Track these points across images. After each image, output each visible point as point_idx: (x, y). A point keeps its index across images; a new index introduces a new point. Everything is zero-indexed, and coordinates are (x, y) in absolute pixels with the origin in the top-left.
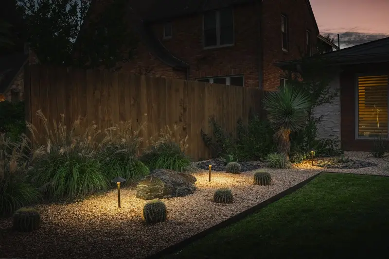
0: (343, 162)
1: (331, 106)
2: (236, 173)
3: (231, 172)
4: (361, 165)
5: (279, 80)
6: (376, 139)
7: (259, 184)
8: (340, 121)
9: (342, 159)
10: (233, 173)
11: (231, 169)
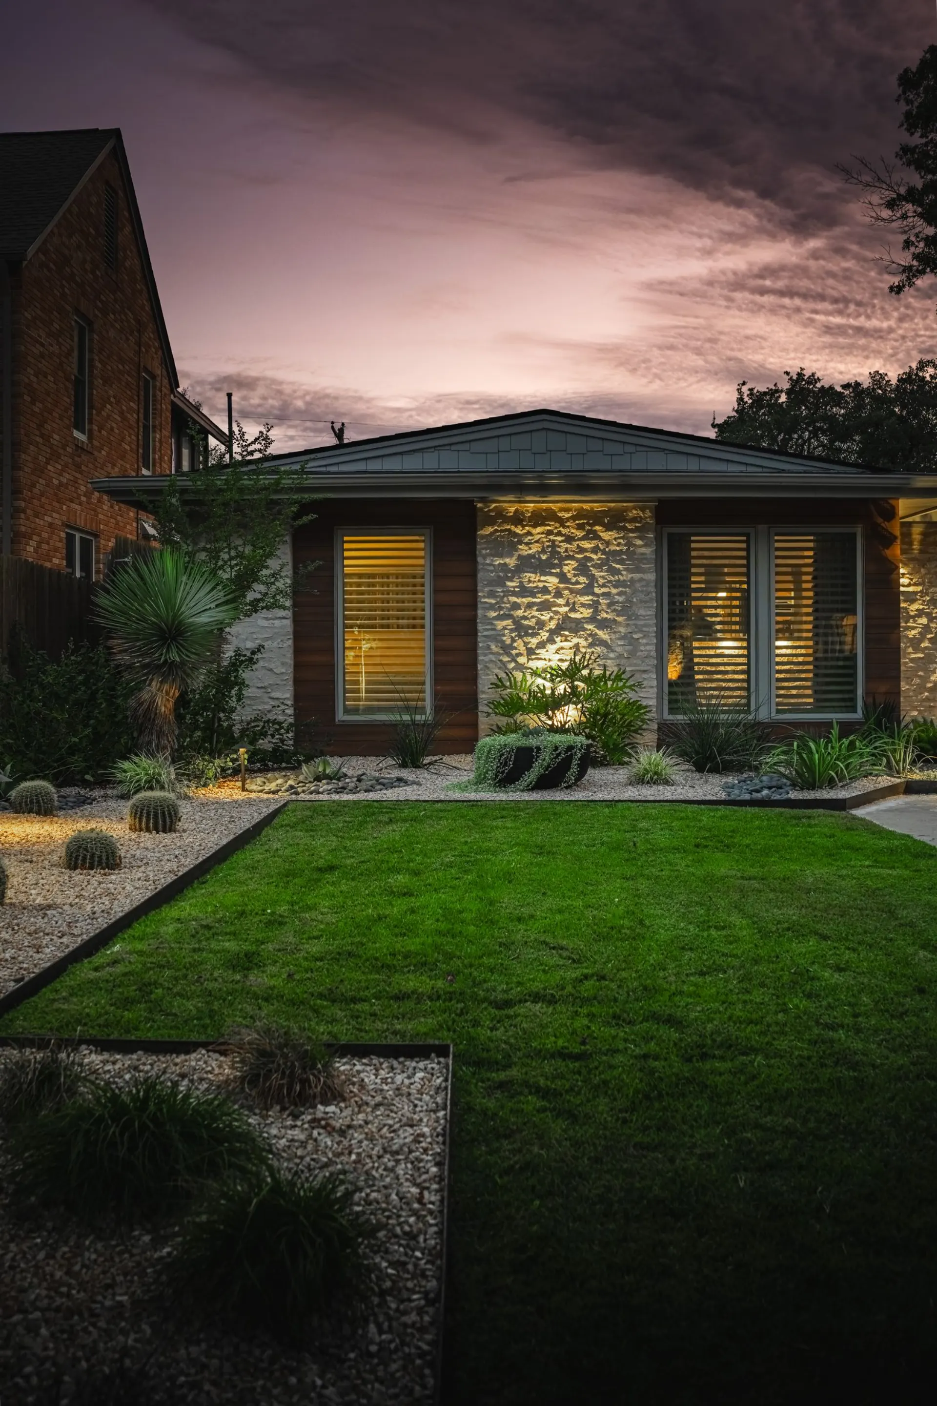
0: (329, 778)
1: (265, 623)
2: (45, 815)
3: (30, 811)
4: (380, 784)
5: (63, 535)
6: (406, 718)
7: (148, 830)
8: (291, 670)
9: (324, 770)
10: (38, 813)
11: (32, 802)
